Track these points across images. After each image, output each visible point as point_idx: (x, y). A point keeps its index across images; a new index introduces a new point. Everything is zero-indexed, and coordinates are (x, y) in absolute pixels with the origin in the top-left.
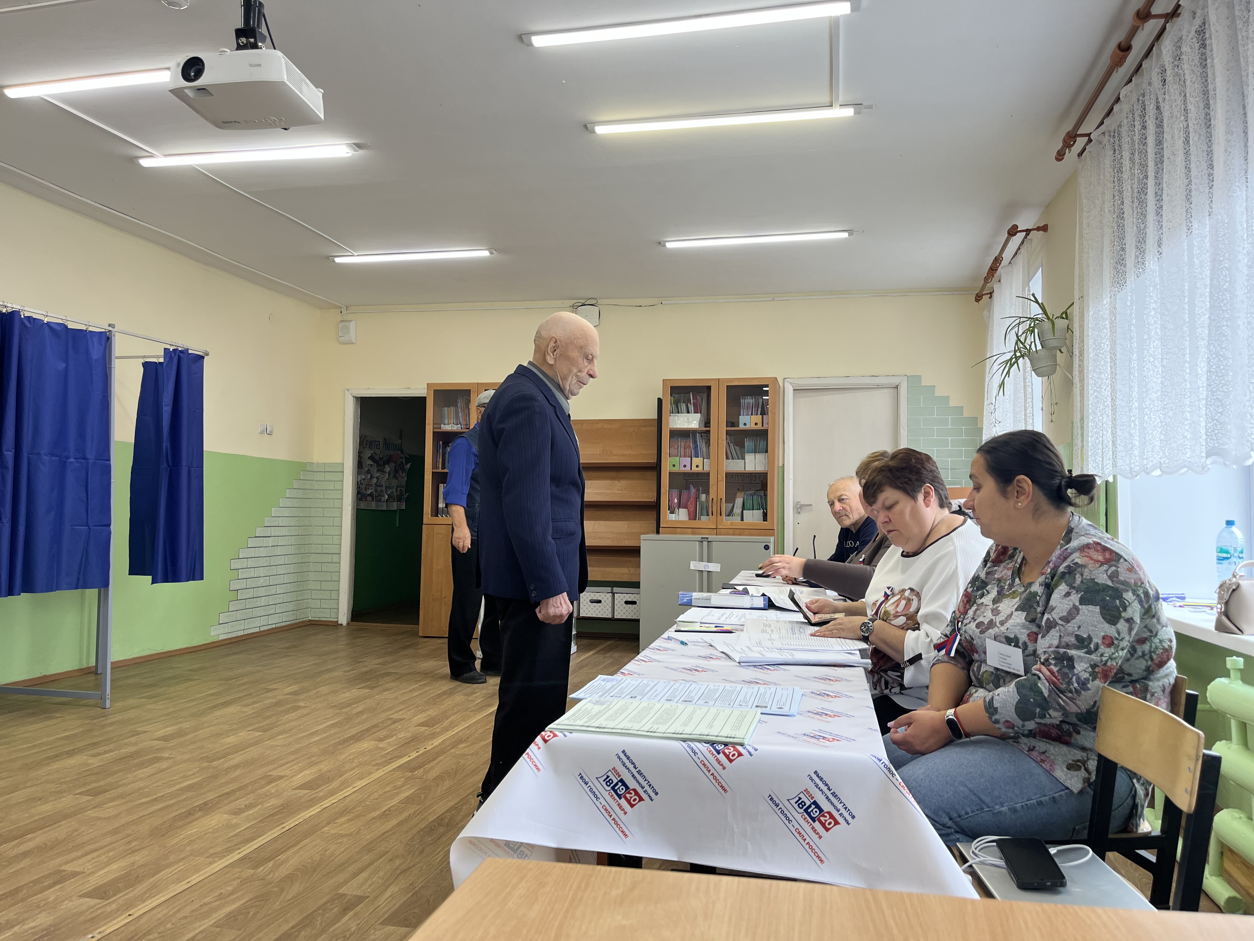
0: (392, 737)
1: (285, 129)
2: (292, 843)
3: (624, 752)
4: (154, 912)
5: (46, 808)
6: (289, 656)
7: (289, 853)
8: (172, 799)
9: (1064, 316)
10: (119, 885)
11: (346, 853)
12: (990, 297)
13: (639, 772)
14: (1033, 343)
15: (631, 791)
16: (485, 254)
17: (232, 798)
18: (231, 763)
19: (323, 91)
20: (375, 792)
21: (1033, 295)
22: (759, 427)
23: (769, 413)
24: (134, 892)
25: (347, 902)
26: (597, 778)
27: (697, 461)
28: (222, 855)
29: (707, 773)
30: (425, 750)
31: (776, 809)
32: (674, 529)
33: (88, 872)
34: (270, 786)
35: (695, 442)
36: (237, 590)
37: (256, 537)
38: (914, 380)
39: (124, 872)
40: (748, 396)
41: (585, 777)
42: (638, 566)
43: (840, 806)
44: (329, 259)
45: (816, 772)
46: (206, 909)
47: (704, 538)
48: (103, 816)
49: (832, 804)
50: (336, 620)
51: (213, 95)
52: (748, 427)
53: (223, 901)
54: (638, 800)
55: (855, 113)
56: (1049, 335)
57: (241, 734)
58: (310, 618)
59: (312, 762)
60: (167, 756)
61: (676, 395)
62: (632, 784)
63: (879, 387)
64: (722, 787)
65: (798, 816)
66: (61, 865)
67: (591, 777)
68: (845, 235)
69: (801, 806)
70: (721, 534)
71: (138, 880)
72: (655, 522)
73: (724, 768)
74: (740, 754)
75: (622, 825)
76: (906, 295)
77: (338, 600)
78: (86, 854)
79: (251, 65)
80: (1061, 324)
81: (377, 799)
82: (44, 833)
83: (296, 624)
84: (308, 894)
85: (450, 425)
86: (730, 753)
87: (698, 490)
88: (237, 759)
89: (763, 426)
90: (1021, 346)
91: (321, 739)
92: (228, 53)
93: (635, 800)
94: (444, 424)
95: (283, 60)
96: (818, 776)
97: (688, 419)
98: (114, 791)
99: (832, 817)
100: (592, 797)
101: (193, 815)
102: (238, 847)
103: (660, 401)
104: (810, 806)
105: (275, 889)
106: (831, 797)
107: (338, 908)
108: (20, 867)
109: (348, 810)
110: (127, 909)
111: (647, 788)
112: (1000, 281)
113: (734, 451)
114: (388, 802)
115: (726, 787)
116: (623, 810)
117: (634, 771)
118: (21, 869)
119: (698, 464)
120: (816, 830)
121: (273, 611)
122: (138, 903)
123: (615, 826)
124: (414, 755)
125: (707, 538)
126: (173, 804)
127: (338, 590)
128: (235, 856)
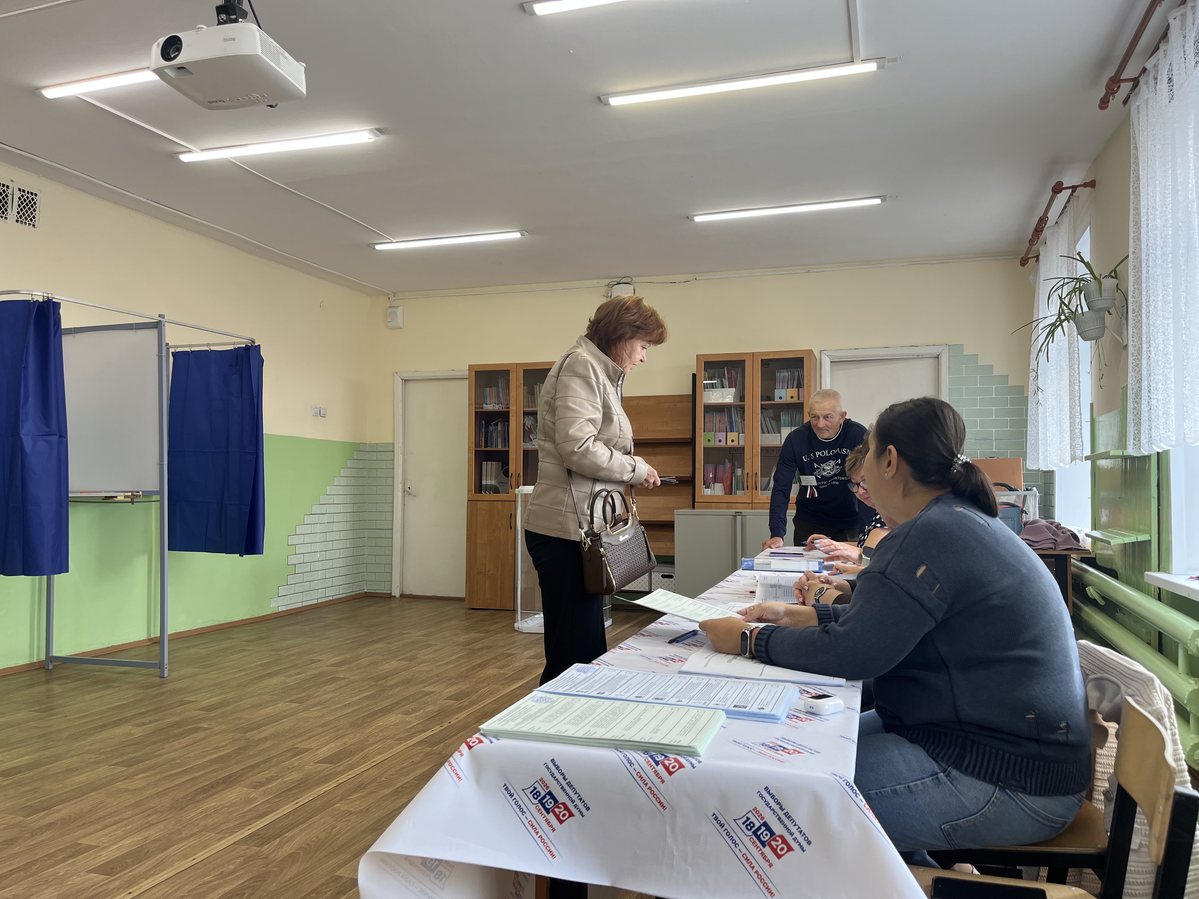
0: (420, 710)
1: (271, 106)
2: (301, 821)
3: (553, 761)
4: (153, 891)
5: (80, 779)
6: (341, 627)
7: (296, 830)
8: (200, 771)
9: (1113, 274)
10: (128, 861)
11: (352, 831)
12: (1037, 260)
13: (569, 784)
14: (1079, 306)
15: (560, 806)
16: (517, 235)
17: (256, 771)
18: (263, 735)
19: (305, 65)
20: (392, 768)
21: (1079, 254)
22: (795, 400)
23: (805, 386)
24: (140, 869)
25: (341, 886)
26: (523, 790)
27: (732, 436)
28: (232, 831)
29: (643, 786)
30: (450, 724)
31: (721, 830)
32: (709, 503)
33: (102, 846)
34: (294, 759)
35: (730, 417)
36: (295, 565)
37: (312, 514)
38: (956, 349)
39: (136, 847)
40: (783, 369)
41: (510, 788)
42: (672, 540)
43: (794, 829)
44: (371, 246)
45: (766, 789)
46: (204, 888)
47: (738, 512)
48: (130, 788)
49: (785, 826)
50: (389, 592)
51: (192, 73)
52: (783, 401)
53: (222, 881)
54: (567, 815)
55: (878, 68)
56: (1095, 297)
57: (280, 705)
58: (366, 590)
59: (339, 735)
60: (206, 726)
61: (711, 371)
62: (561, 797)
63: (918, 357)
64: (660, 802)
65: (745, 838)
66: (79, 838)
67: (516, 788)
68: (878, 201)
69: (749, 827)
70: (756, 509)
71: (148, 855)
72: (691, 497)
73: (663, 782)
74: (681, 766)
75: (549, 844)
76: (947, 263)
77: (391, 573)
78: (106, 827)
79: (226, 40)
80: (1109, 283)
81: (393, 775)
82: (72, 804)
83: (352, 596)
84: (306, 875)
85: (492, 405)
86: (670, 764)
87: (733, 465)
88: (269, 730)
89: (799, 399)
90: (1065, 308)
91: (353, 712)
92: (204, 30)
93: (564, 815)
94: (487, 404)
95: (257, 33)
96: (769, 792)
97: (723, 394)
98: (147, 762)
99: (784, 841)
100: (518, 810)
101: (216, 788)
102: (249, 822)
103: (694, 376)
104: (759, 828)
105: (275, 869)
106: (783, 818)
107: (333, 891)
108: (40, 839)
109: (363, 785)
110: (129, 887)
111: (577, 802)
112: (1045, 243)
113: (770, 425)
114: (402, 779)
115: (665, 804)
116: (551, 826)
117: (564, 783)
118: (42, 841)
119: (733, 439)
120: (765, 856)
121: (329, 584)
122: (139, 881)
123: (541, 845)
124: (437, 729)
125: (741, 513)
126: (199, 776)
127: (391, 564)
128: (246, 832)
